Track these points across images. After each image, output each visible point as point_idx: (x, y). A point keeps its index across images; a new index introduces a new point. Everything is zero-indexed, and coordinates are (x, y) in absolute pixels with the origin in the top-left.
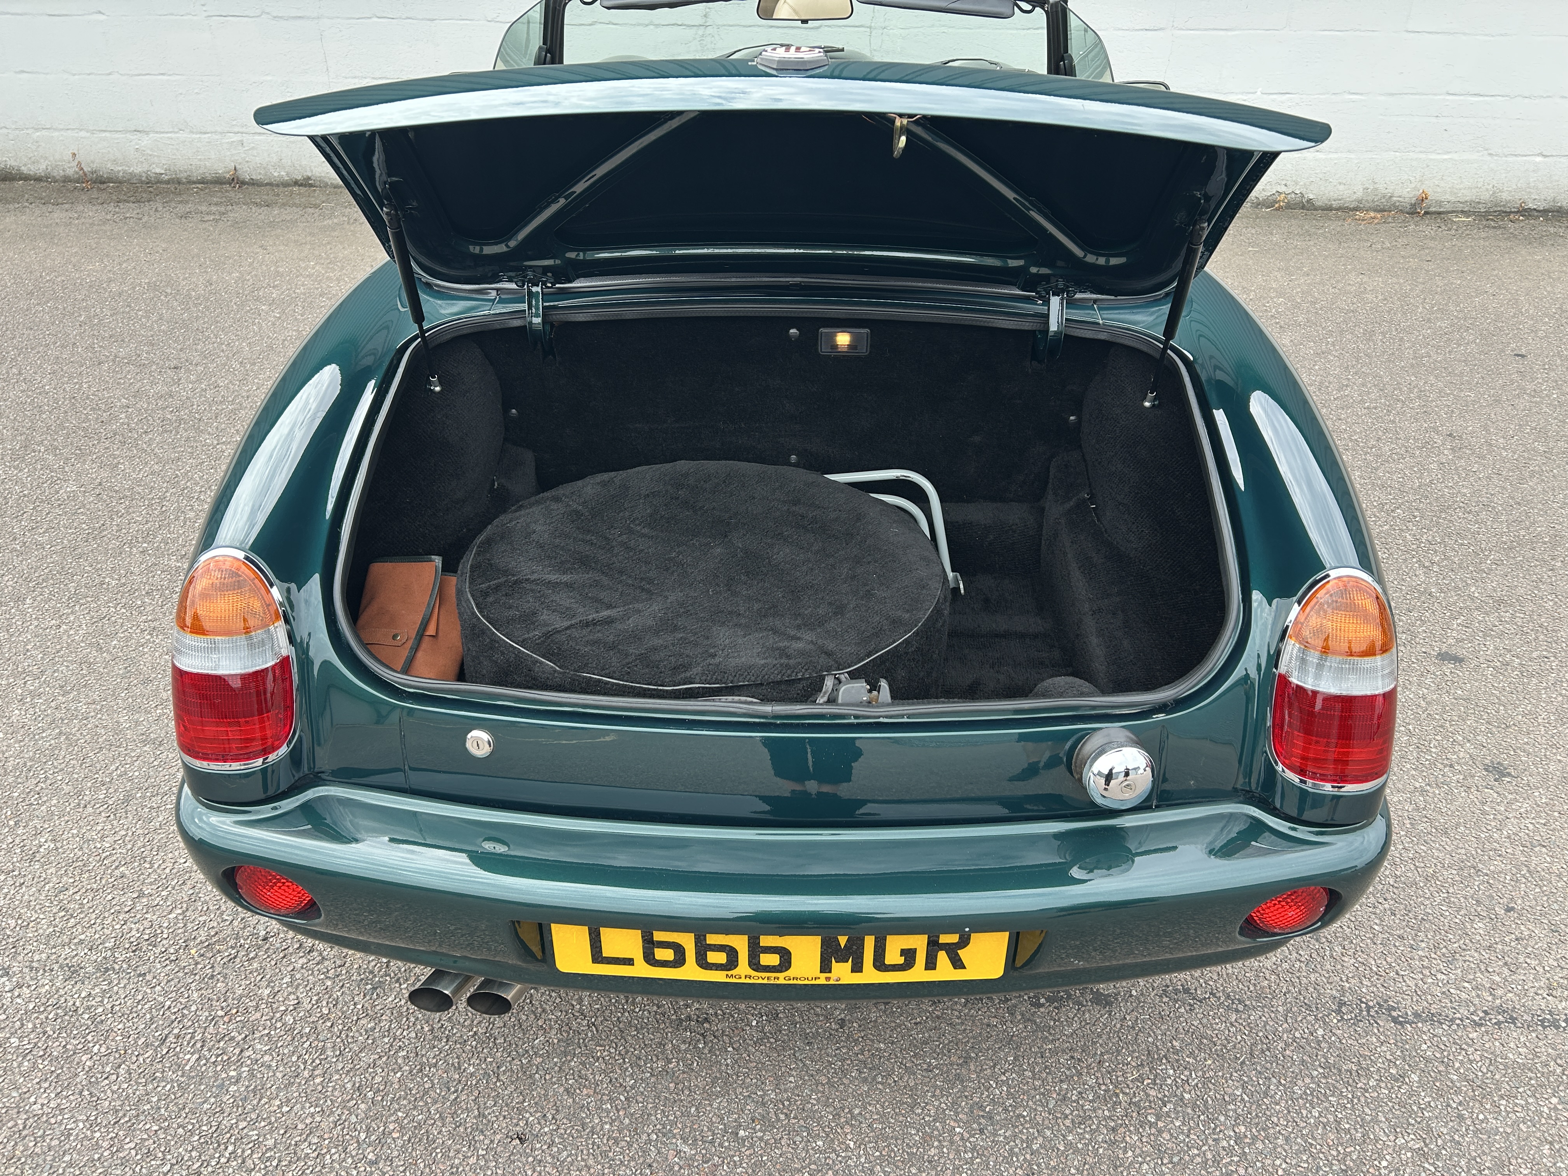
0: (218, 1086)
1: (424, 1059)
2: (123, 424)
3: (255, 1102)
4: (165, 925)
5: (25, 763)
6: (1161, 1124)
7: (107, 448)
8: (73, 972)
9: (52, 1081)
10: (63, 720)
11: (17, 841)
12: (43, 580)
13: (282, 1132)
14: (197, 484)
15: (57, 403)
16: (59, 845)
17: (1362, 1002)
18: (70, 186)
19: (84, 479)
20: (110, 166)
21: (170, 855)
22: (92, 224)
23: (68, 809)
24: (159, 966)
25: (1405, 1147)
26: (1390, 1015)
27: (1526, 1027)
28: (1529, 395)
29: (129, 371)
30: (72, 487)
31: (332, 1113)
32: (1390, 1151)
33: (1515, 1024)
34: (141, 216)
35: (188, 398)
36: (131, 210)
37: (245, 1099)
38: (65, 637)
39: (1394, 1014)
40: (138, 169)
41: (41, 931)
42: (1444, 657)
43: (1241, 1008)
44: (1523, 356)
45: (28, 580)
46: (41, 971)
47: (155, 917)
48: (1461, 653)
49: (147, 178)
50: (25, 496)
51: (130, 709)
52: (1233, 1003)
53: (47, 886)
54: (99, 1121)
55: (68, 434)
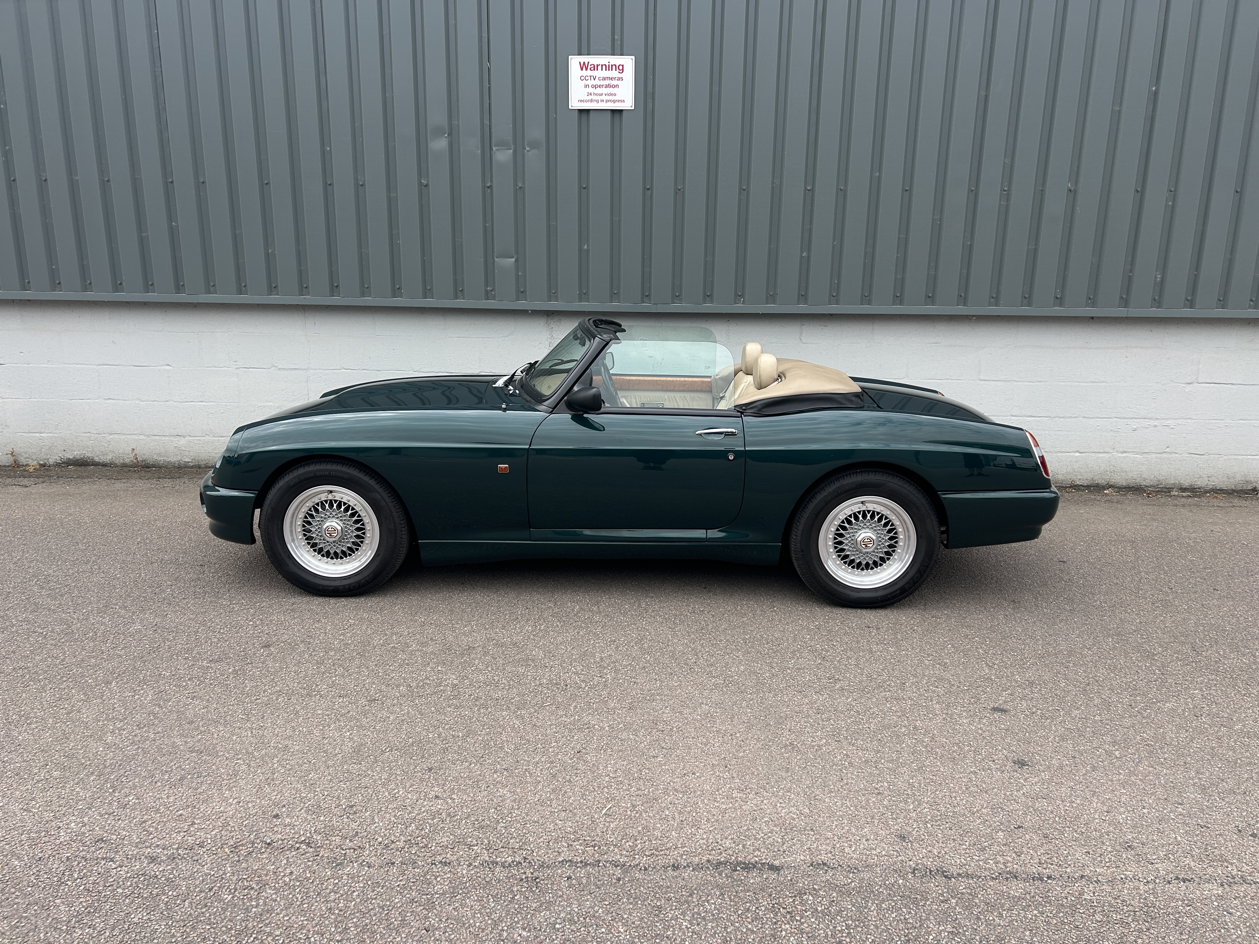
0: (244, 909)
1: (369, 896)
2: (168, 594)
3: (268, 916)
4: (209, 837)
5: (117, 763)
6: (802, 920)
7: (160, 607)
8: (153, 859)
9: (144, 908)
10: (139, 741)
11: (115, 799)
12: (122, 673)
13: (284, 928)
14: (218, 625)
15: (126, 584)
16: (141, 801)
17: (927, 868)
18: (126, 469)
19: (145, 622)
20: (155, 457)
21: (210, 805)
22: (142, 490)
23: (146, 784)
24: (206, 856)
25: (944, 931)
26: (943, 874)
27: (1023, 880)
28: (1066, 581)
29: (171, 568)
30: (138, 626)
31: (314, 920)
32: (936, 932)
33: (1017, 879)
34: (174, 486)
35: (209, 581)
36: (168, 483)
37: (261, 915)
38: (139, 701)
39: (945, 874)
40: (173, 459)
41: (133, 841)
42: (995, 709)
43: (855, 871)
44: (1064, 562)
45: (113, 673)
46: (134, 860)
47: (202, 834)
48: (1005, 707)
49: (179, 464)
50: (107, 631)
51: (182, 735)
52: (851, 869)
53: (135, 821)
54: (174, 925)
55: (134, 600)
